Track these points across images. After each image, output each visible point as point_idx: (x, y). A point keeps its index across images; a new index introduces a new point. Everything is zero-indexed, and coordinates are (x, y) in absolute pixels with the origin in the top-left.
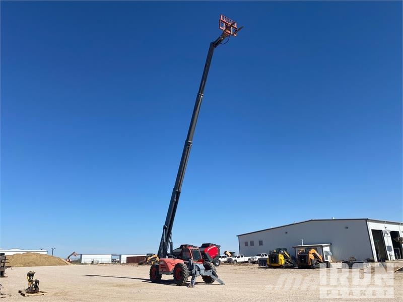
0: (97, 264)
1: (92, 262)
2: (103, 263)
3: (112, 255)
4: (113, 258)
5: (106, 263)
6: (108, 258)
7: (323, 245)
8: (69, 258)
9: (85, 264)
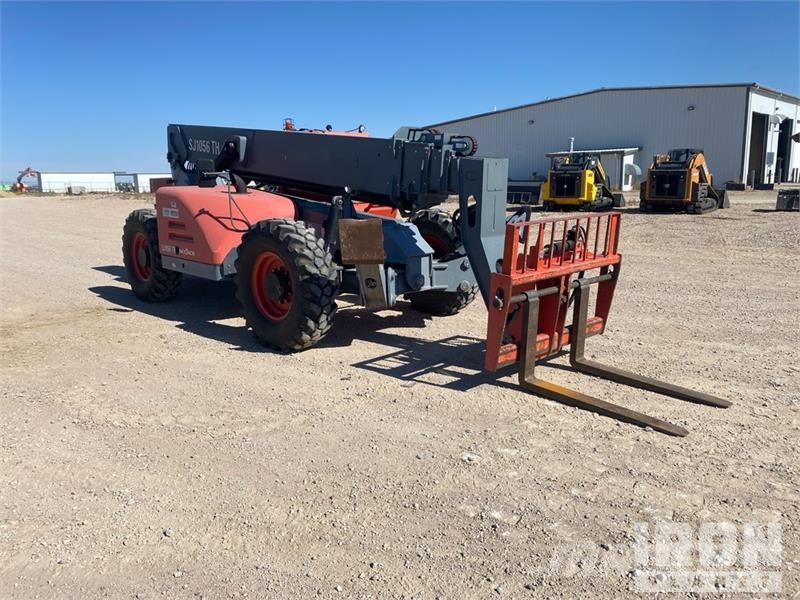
0: (81, 194)
1: (69, 189)
2: (96, 193)
3: (116, 174)
4: (118, 181)
5: (103, 193)
6: (106, 182)
7: (627, 150)
8: (19, 180)
9: (52, 194)
